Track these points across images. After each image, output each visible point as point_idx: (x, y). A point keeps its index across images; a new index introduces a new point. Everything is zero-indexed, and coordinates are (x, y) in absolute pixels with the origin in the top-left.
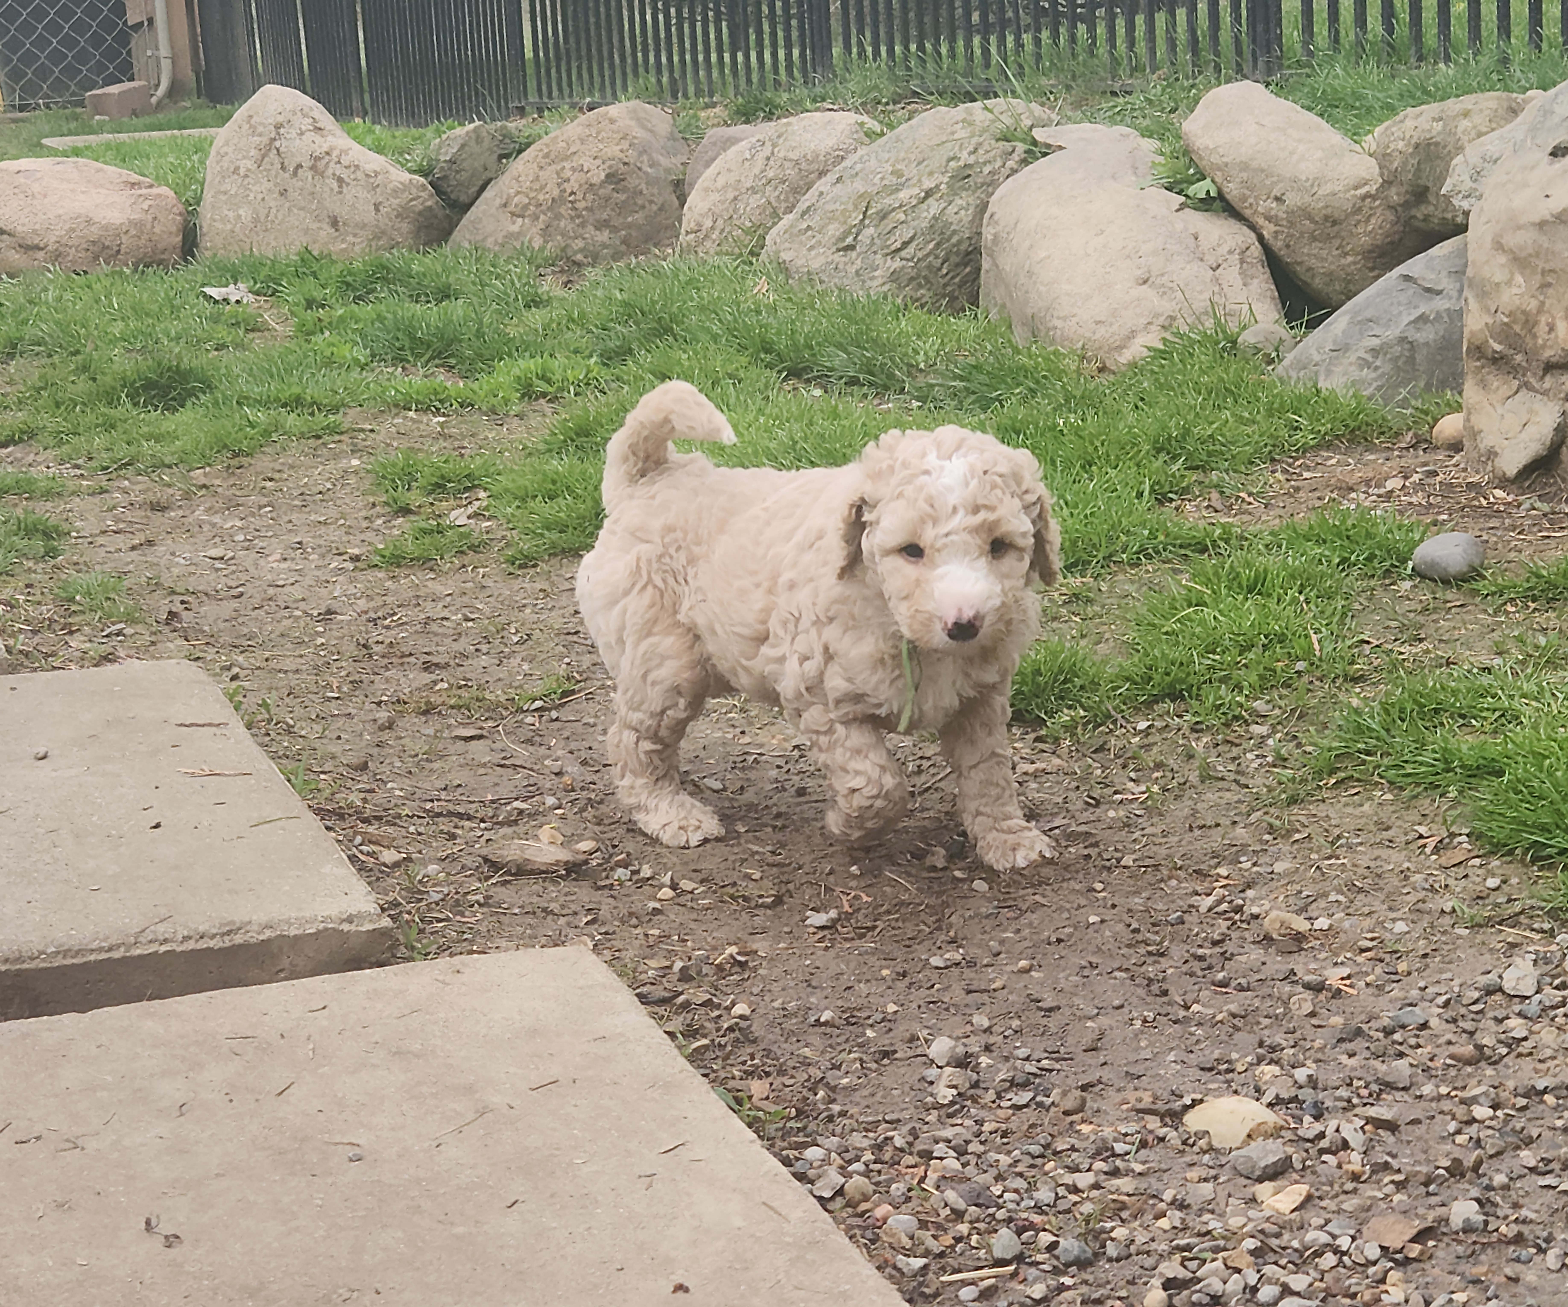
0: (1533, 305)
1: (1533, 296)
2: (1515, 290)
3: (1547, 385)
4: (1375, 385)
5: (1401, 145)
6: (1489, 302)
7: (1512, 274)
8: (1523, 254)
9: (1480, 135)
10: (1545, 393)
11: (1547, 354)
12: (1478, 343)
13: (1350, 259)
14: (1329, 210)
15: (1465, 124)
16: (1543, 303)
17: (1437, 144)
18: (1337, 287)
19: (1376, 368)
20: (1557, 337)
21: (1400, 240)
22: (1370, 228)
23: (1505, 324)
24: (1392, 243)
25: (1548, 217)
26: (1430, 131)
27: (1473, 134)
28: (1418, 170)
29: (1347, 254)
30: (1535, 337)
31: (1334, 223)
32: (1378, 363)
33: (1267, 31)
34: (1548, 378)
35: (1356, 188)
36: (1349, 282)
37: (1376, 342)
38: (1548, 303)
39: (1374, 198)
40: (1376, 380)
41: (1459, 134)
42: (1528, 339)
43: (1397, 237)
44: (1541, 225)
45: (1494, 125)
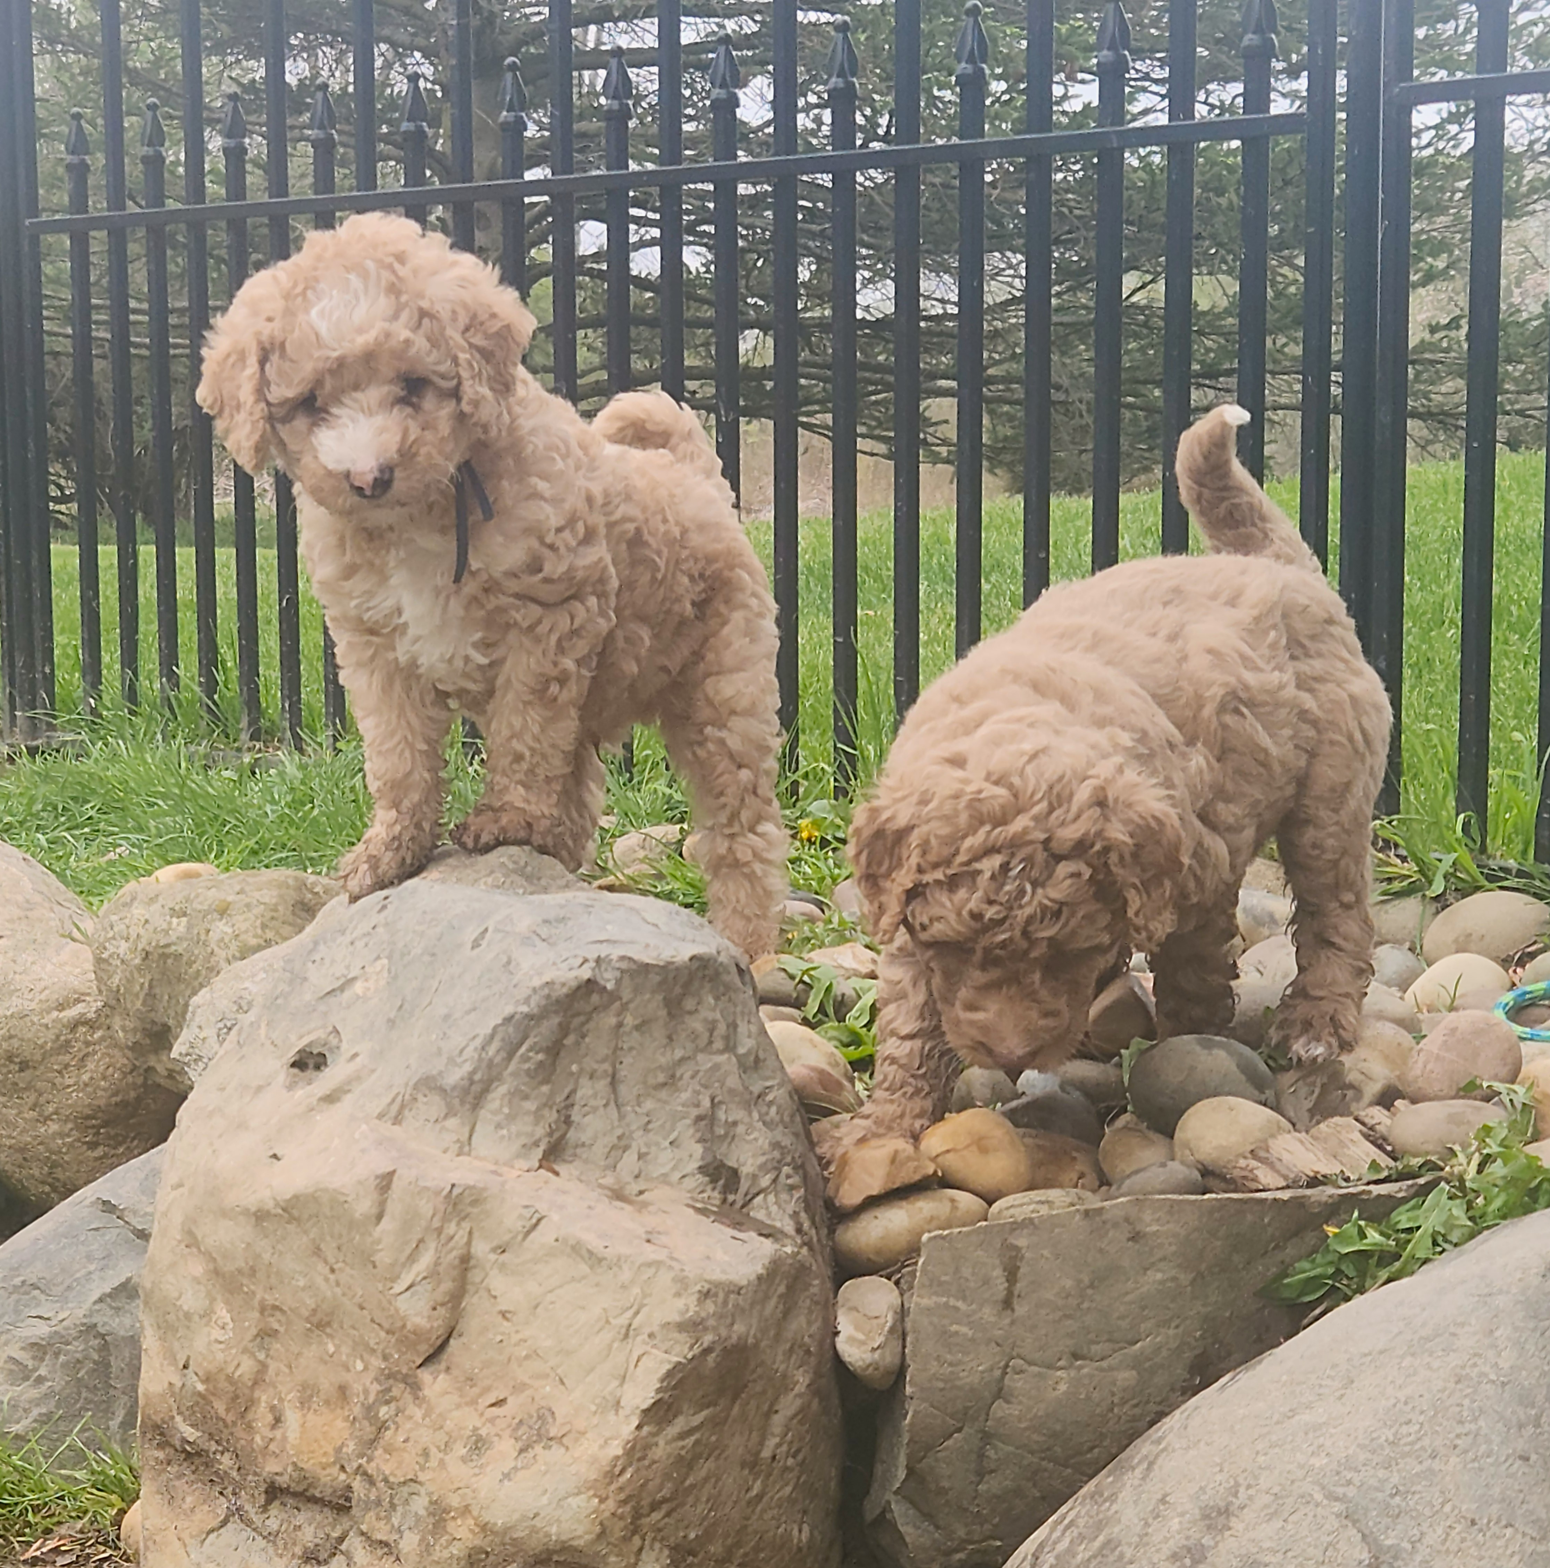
0: (246, 1367)
1: (245, 1351)
2: (217, 1334)
3: (273, 1524)
4: (35, 1412)
5: (123, 947)
6: (176, 1345)
7: (213, 1300)
8: (228, 1267)
9: (245, 952)
10: (271, 1537)
11: (271, 1467)
12: (157, 1419)
13: (54, 1127)
14: (15, 1043)
15: (221, 928)
16: (263, 1367)
17: (178, 956)
18: (36, 1172)
19: (40, 1380)
20: (284, 1438)
21: (138, 1099)
22: (85, 1077)
23: (200, 1394)
24: (124, 1104)
25: (270, 1205)
26: (166, 932)
27: (234, 947)
28: (151, 995)
29: (48, 1118)
30: (249, 1427)
31: (24, 1066)
32: (43, 1371)
33: (30, 666)
34: (275, 1509)
35: (61, 1007)
36: (54, 1165)
37: (42, 1330)
38: (273, 1366)
39: (92, 1025)
40: (37, 1403)
41: (213, 945)
42: (239, 1431)
43: (133, 1094)
44: (260, 1216)
45: (269, 935)
